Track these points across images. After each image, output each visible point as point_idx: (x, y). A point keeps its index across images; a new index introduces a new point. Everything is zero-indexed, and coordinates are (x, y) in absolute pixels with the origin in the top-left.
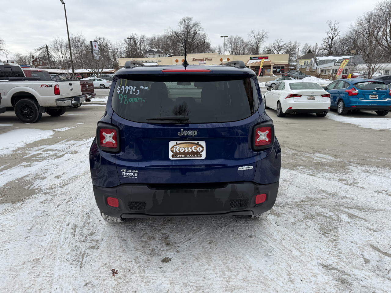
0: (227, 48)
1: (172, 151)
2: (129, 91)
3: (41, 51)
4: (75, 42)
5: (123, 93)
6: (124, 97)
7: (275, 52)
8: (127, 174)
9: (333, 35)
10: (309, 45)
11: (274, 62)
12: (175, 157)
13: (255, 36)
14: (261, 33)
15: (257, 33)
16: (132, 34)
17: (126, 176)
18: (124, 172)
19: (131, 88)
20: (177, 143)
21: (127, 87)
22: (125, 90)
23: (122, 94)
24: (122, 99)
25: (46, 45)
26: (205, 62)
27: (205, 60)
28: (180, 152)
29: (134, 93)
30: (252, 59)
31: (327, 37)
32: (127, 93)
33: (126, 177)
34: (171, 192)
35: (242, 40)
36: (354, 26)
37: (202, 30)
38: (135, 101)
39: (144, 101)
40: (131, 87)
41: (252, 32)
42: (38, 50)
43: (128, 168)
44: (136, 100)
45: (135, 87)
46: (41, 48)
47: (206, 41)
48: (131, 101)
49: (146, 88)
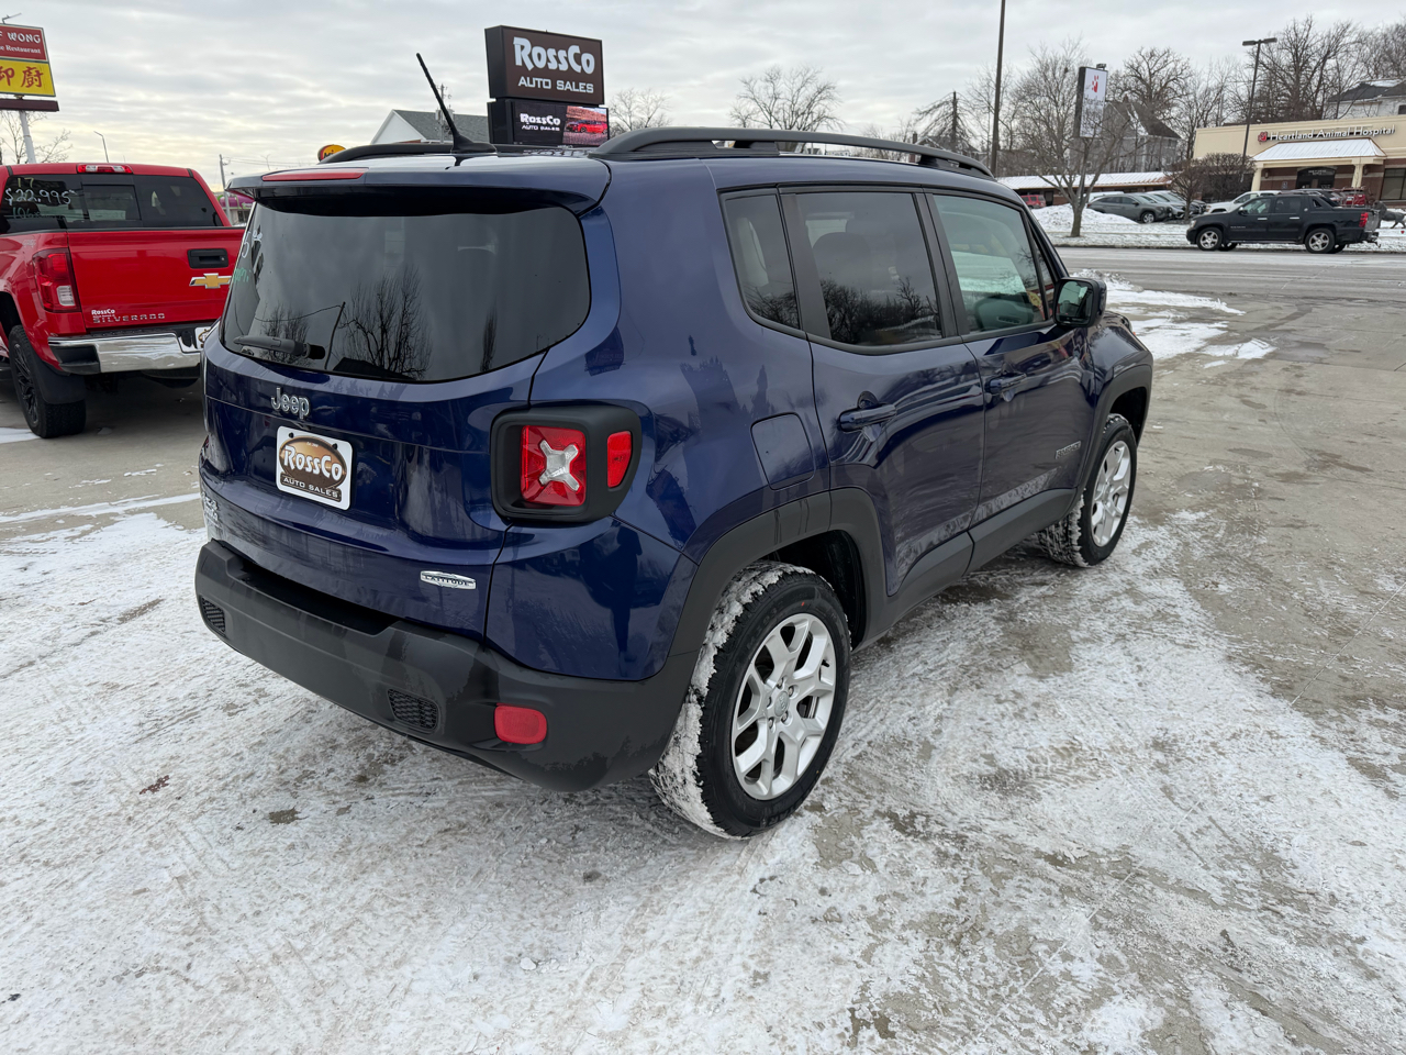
1: (283, 462)
3: (936, 114)
4: (1050, 74)
12: (289, 485)
16: (1291, 25)
25: (955, 93)
42: (927, 112)
46: (937, 104)
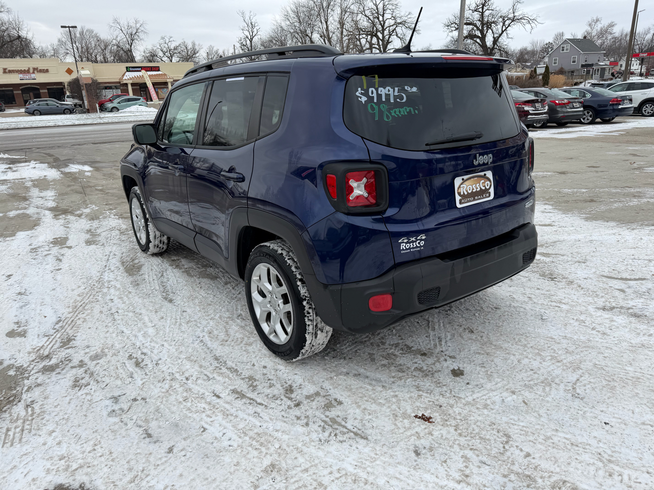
0: (67, 49)
1: (459, 194)
2: (388, 96)
5: (375, 101)
6: (379, 108)
7: (165, 59)
8: (408, 246)
9: (251, 34)
10: (215, 49)
11: (171, 76)
12: (464, 203)
13: (123, 29)
14: (132, 24)
15: (126, 23)
17: (407, 249)
18: (403, 242)
19: (389, 91)
20: (463, 179)
21: (380, 89)
22: (379, 96)
23: (375, 103)
24: (376, 111)
26: (33, 76)
27: (34, 73)
28: (468, 193)
29: (398, 100)
30: (130, 71)
31: (242, 36)
32: (384, 100)
33: (406, 251)
34: (471, 259)
35: (96, 36)
36: (279, 21)
37: (8, 12)
38: (403, 113)
39: (416, 112)
40: (389, 88)
41: (116, 21)
43: (408, 234)
44: (404, 111)
45: (396, 89)
47: (23, 34)
48: (397, 115)
49: (414, 89)
